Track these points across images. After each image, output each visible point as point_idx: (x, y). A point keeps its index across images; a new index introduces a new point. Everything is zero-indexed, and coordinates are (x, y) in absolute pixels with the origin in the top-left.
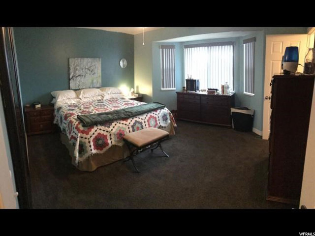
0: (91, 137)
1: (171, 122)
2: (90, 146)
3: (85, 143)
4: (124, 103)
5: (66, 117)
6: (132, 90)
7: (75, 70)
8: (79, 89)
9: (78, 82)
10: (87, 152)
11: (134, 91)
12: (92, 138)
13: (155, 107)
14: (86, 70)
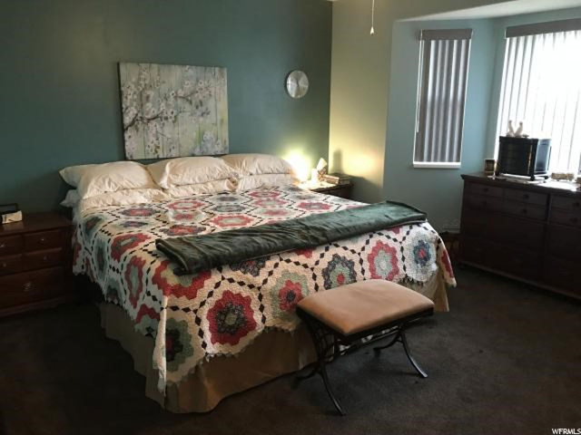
0: (202, 304)
1: (440, 268)
2: (201, 333)
3: (185, 324)
4: (299, 202)
5: (117, 250)
6: (322, 163)
7: (142, 99)
8: (158, 159)
9: (152, 138)
10: (191, 351)
11: (326, 168)
12: (206, 308)
13: (395, 218)
14: (179, 101)
